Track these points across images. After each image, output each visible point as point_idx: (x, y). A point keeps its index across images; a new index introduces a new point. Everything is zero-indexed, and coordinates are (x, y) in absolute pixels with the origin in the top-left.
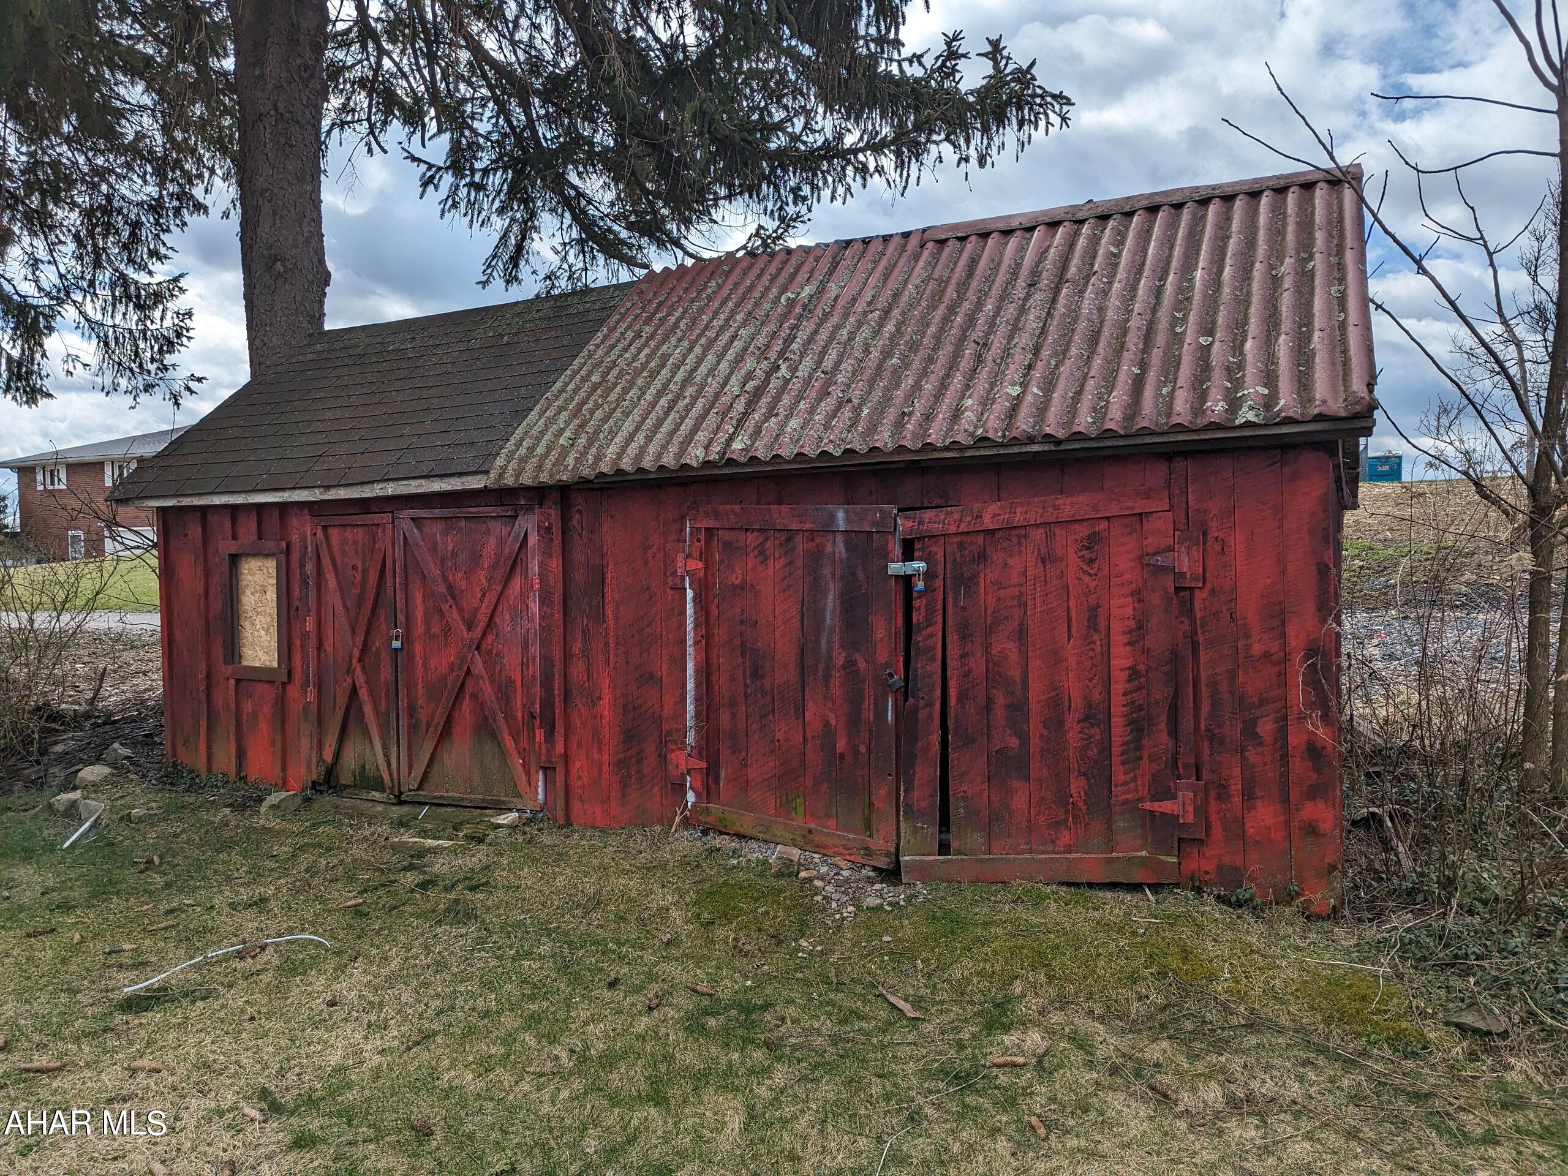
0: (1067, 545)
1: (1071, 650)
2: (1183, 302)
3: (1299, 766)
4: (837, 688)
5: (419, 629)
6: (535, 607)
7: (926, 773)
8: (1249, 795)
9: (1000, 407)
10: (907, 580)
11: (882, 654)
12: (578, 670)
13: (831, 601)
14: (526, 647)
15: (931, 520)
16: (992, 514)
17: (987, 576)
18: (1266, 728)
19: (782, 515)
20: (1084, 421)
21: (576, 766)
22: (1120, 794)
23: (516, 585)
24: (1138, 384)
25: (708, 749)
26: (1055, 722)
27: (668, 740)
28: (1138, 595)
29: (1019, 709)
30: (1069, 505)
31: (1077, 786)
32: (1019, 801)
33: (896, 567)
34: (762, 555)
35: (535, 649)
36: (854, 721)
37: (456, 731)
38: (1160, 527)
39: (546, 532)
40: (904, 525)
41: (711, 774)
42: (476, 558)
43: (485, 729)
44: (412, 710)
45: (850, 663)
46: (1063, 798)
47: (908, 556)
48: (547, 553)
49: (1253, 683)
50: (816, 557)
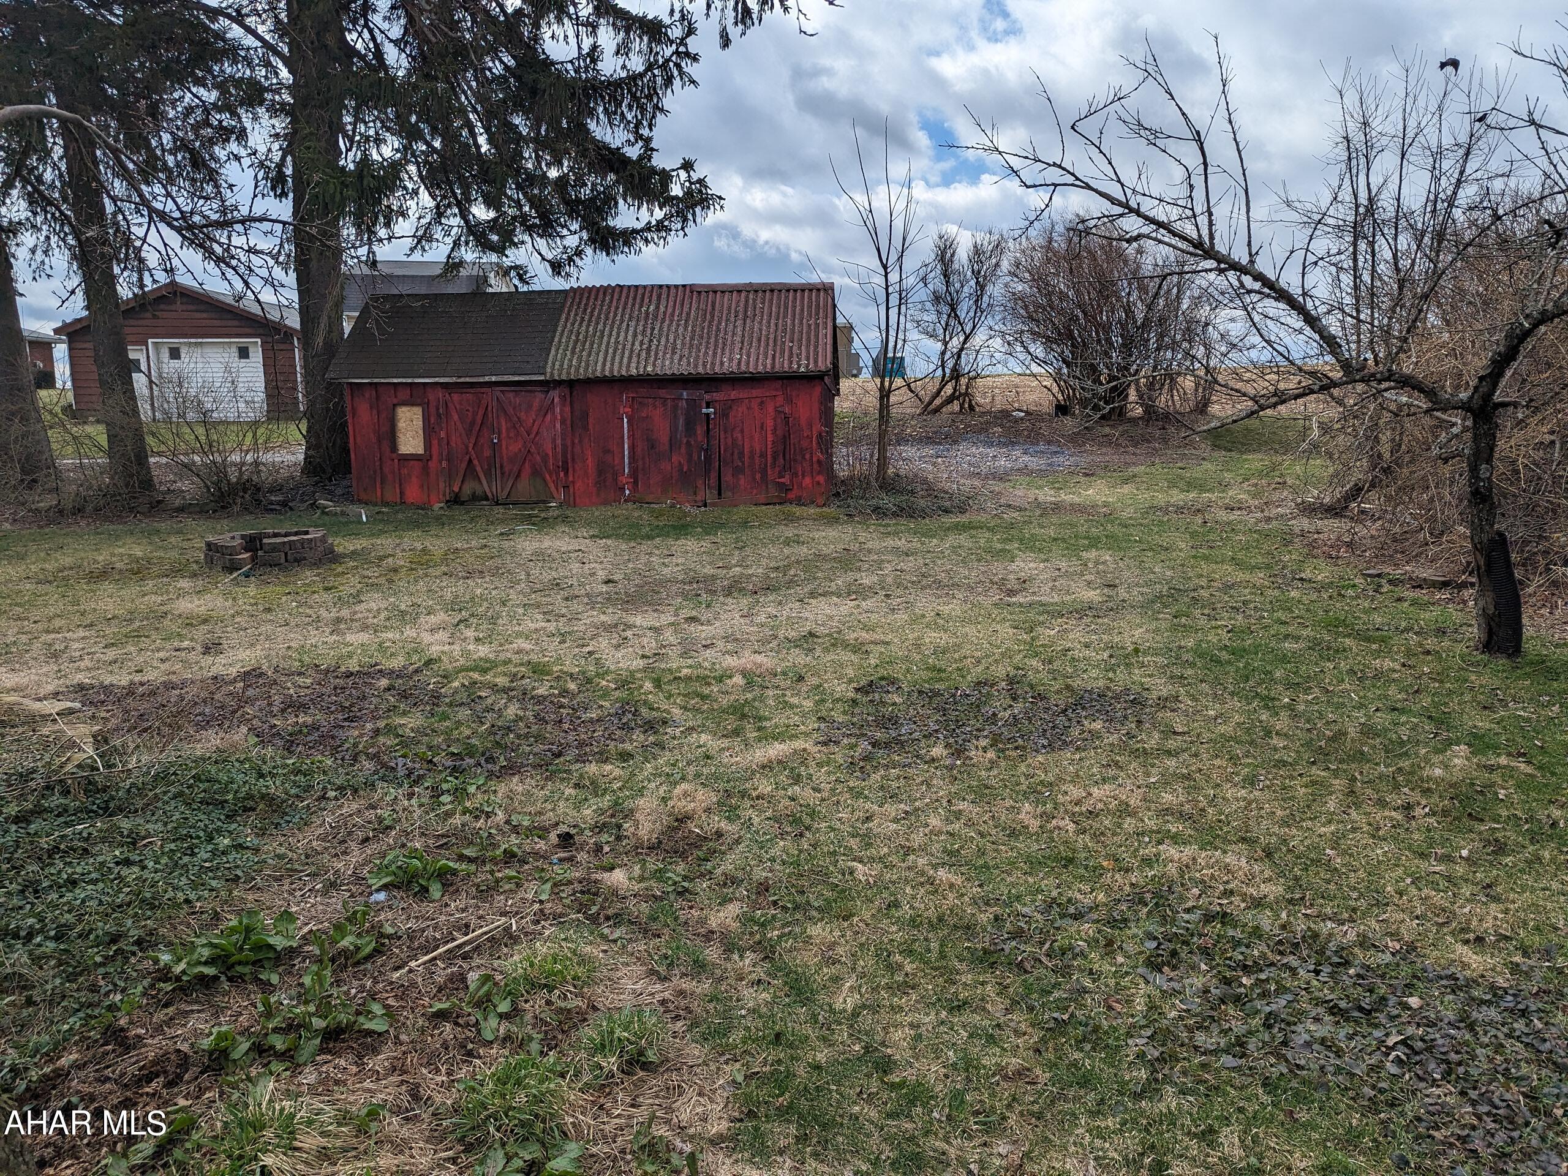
0: (755, 405)
1: (757, 436)
2: (784, 331)
3: (815, 466)
4: (683, 450)
5: (504, 435)
6: (558, 425)
7: (714, 475)
8: (803, 476)
9: (735, 362)
10: (708, 415)
11: (700, 438)
12: (578, 449)
13: (681, 421)
14: (554, 440)
15: (716, 396)
16: (734, 394)
17: (732, 414)
18: (808, 456)
19: (662, 393)
20: (760, 368)
21: (577, 485)
22: (770, 478)
23: (549, 417)
24: (774, 356)
25: (634, 473)
26: (752, 457)
27: (617, 473)
28: (775, 419)
29: (742, 454)
30: (755, 392)
31: (758, 476)
32: (742, 482)
33: (704, 411)
34: (655, 407)
35: (559, 442)
36: (690, 460)
37: (523, 475)
38: (780, 400)
39: (563, 398)
40: (707, 397)
41: (636, 483)
42: (530, 407)
43: (536, 473)
44: (502, 467)
45: (688, 442)
46: (754, 479)
47: (708, 407)
48: (563, 405)
49: (805, 444)
50: (675, 408)
